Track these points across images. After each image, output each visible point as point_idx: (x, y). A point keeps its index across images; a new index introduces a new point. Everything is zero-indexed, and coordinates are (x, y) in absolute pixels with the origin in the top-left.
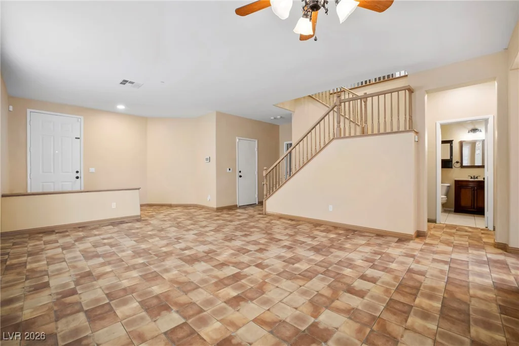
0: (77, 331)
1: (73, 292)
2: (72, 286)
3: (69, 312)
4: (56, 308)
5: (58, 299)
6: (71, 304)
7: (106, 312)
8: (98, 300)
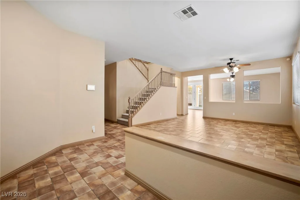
0: (271, 139)
2: (267, 146)
3: (271, 142)
5: (273, 145)
7: (261, 138)
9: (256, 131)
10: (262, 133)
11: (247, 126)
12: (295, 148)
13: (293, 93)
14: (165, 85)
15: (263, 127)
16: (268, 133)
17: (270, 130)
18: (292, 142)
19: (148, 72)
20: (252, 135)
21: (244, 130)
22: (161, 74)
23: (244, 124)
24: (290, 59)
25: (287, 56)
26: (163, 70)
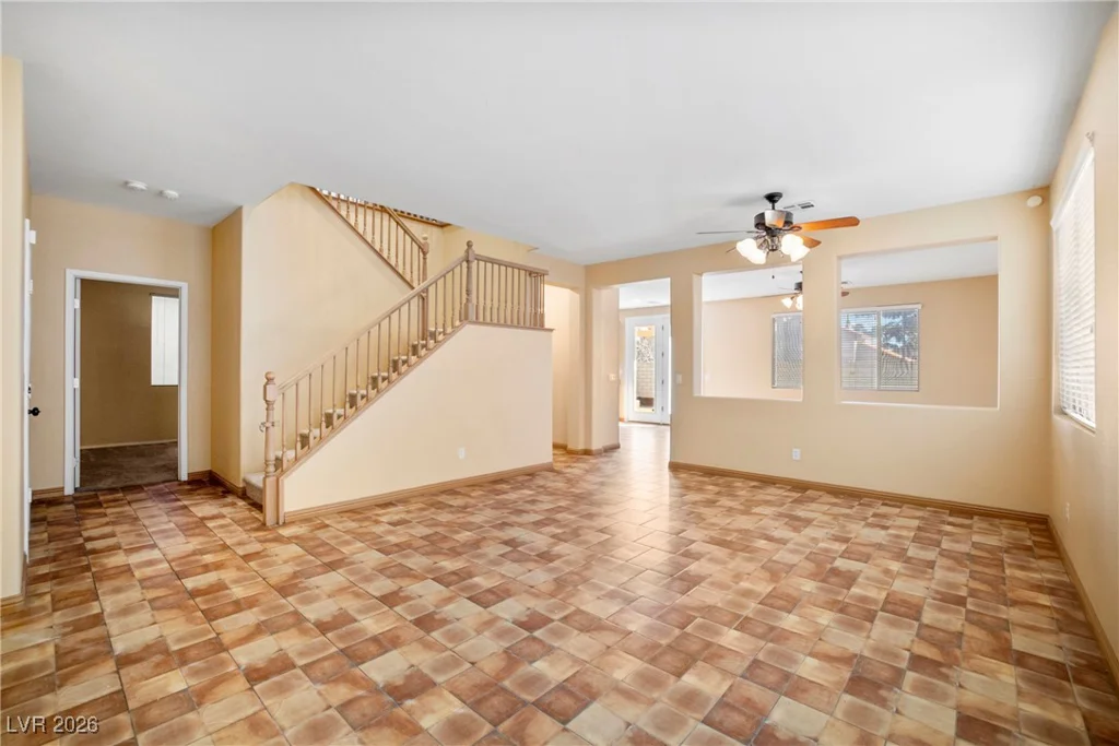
0: (940, 609)
1: (917, 662)
2: (911, 676)
3: (941, 634)
4: (958, 652)
5: (950, 667)
6: (933, 643)
7: (896, 604)
8: (892, 624)
9: (879, 546)
10: (908, 560)
11: (847, 516)
12: (1076, 688)
13: (1058, 360)
14: (488, 320)
15: (916, 523)
16: (931, 564)
17: (945, 545)
18: (1052, 639)
19: (425, 263)
20: (850, 579)
21: (822, 545)
22: (468, 268)
23: (835, 505)
24: (1043, 202)
25: (1030, 186)
26: (477, 249)
